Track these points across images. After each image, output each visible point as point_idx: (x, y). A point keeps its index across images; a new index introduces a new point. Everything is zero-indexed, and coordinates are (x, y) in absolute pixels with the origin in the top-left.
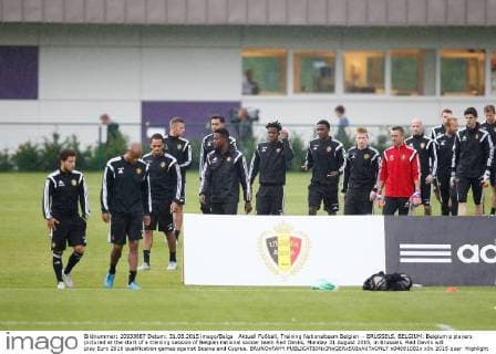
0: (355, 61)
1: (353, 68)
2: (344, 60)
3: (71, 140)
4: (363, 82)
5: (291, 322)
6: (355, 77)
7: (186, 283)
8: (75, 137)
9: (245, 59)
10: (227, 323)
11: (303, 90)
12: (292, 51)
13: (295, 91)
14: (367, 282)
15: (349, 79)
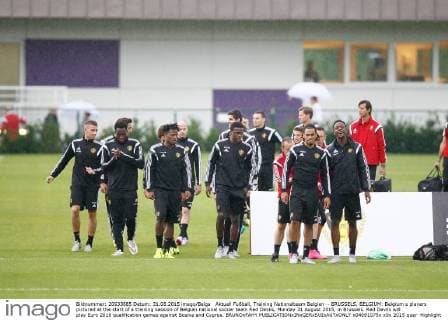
0: (406, 53)
1: (404, 58)
2: (396, 52)
3: (149, 125)
4: (413, 71)
5: (347, 288)
6: (406, 66)
7: (253, 253)
8: (152, 122)
9: (306, 52)
10: (290, 290)
11: (359, 78)
12: (348, 44)
13: (352, 80)
14: (417, 253)
15: (400, 68)
